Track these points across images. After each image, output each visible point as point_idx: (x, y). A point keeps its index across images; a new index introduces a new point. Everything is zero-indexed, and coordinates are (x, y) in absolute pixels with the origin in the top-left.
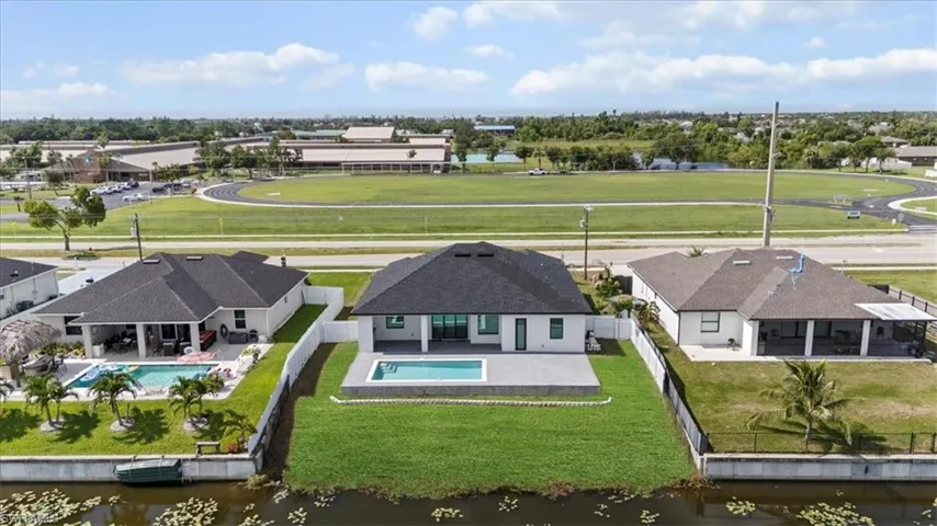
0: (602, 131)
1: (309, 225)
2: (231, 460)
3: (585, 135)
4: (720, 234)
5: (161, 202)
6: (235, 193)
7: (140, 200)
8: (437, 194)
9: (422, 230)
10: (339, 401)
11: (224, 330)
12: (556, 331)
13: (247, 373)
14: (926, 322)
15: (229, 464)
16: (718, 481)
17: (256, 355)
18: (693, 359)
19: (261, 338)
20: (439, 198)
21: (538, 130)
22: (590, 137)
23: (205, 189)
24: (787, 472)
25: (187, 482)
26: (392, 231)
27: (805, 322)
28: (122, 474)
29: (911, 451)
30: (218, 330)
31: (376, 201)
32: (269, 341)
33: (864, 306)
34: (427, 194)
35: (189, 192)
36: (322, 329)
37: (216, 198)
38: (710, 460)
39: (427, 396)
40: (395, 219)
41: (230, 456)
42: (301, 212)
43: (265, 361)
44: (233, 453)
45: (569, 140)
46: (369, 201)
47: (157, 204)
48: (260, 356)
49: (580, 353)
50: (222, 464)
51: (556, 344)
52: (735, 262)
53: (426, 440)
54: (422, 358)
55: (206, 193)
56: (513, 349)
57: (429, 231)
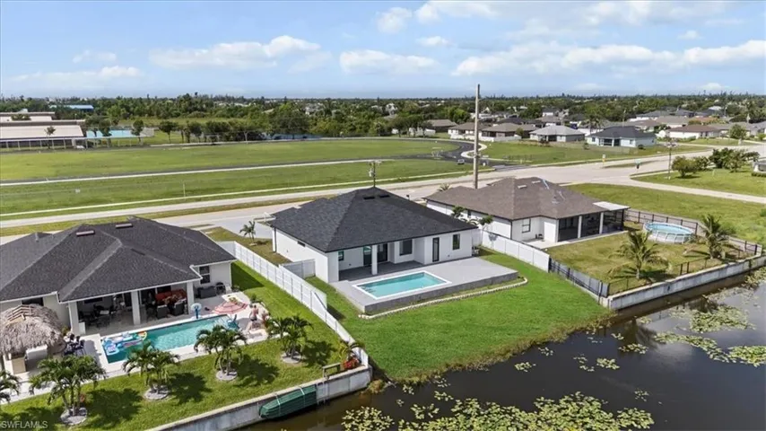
0: (188, 111)
2: (351, 375)
3: (173, 113)
10: (371, 317)
14: (623, 210)
15: (352, 378)
16: (620, 310)
19: (227, 288)
21: (128, 109)
22: (178, 115)
24: (640, 298)
25: (322, 403)
27: (577, 217)
28: (271, 412)
29: (681, 274)
32: (235, 290)
33: (598, 204)
38: (614, 299)
39: (423, 301)
41: (350, 372)
44: (351, 368)
45: (160, 118)
50: (347, 379)
51: (456, 253)
52: (519, 187)
53: (433, 335)
56: (431, 262)
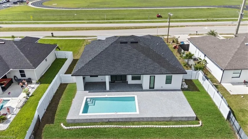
1: (65, 17)
4: (208, 20)
5: (15, 7)
6: (42, 4)
7: (8, 7)
8: (109, 4)
9: (104, 19)
10: (66, 128)
11: (16, 78)
12: (169, 81)
13: (22, 107)
17: (28, 95)
18: (231, 93)
19: (33, 81)
20: (109, 5)
23: (32, 2)
26: (93, 20)
30: (13, 78)
31: (88, 7)
32: (37, 83)
34: (105, 4)
35: (26, 3)
36: (60, 78)
37: (35, 6)
40: (95, 15)
42: (63, 11)
43: (33, 97)
46: (85, 7)
47: (14, 8)
48: (30, 95)
49: (179, 90)
51: (169, 86)
54: (106, 95)
55: (32, 4)
56: (148, 89)
57: (107, 19)
